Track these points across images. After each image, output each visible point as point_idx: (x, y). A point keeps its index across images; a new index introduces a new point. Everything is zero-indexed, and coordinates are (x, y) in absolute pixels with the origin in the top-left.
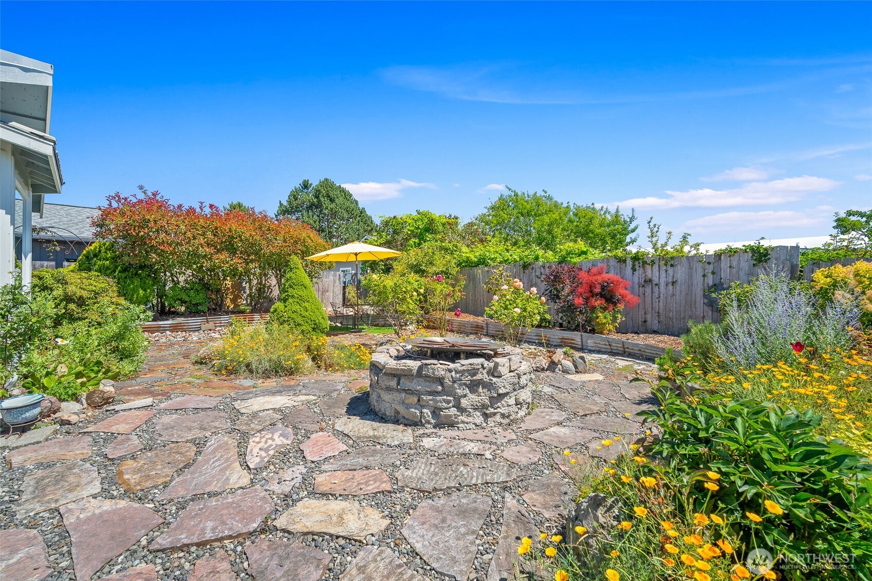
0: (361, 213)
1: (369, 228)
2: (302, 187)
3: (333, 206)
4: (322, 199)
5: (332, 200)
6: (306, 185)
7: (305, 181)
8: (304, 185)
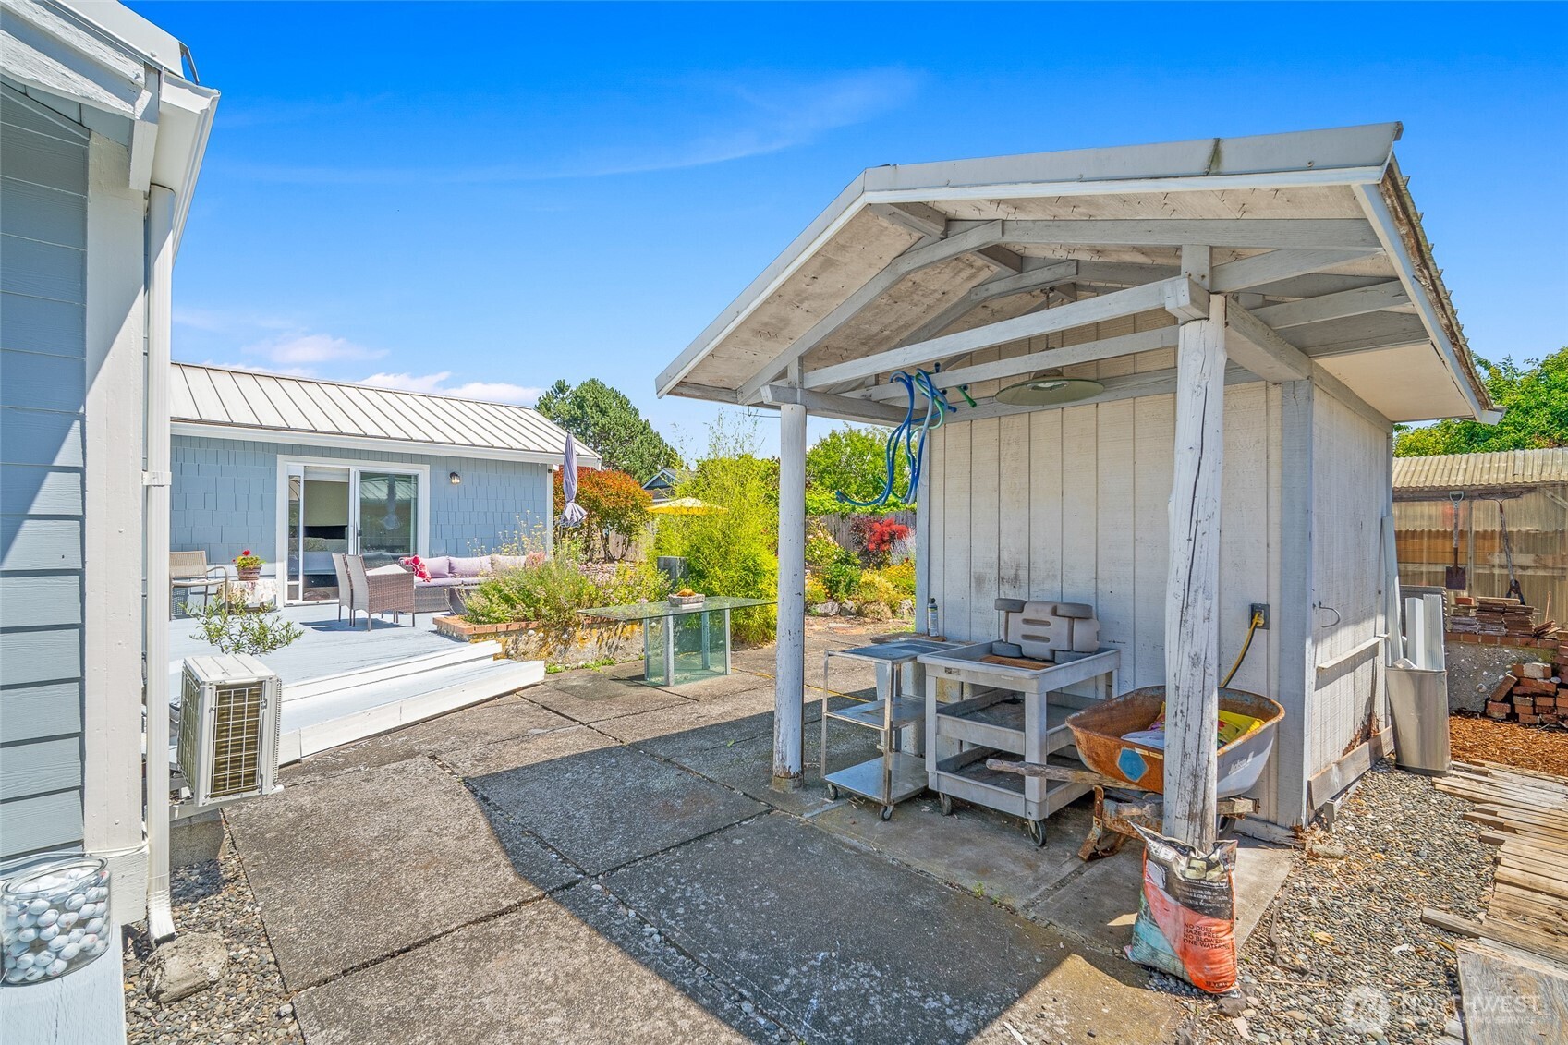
0: (645, 428)
1: (657, 451)
2: (556, 391)
3: (605, 420)
4: (589, 411)
5: (603, 412)
6: (561, 388)
7: (559, 382)
8: (559, 388)
